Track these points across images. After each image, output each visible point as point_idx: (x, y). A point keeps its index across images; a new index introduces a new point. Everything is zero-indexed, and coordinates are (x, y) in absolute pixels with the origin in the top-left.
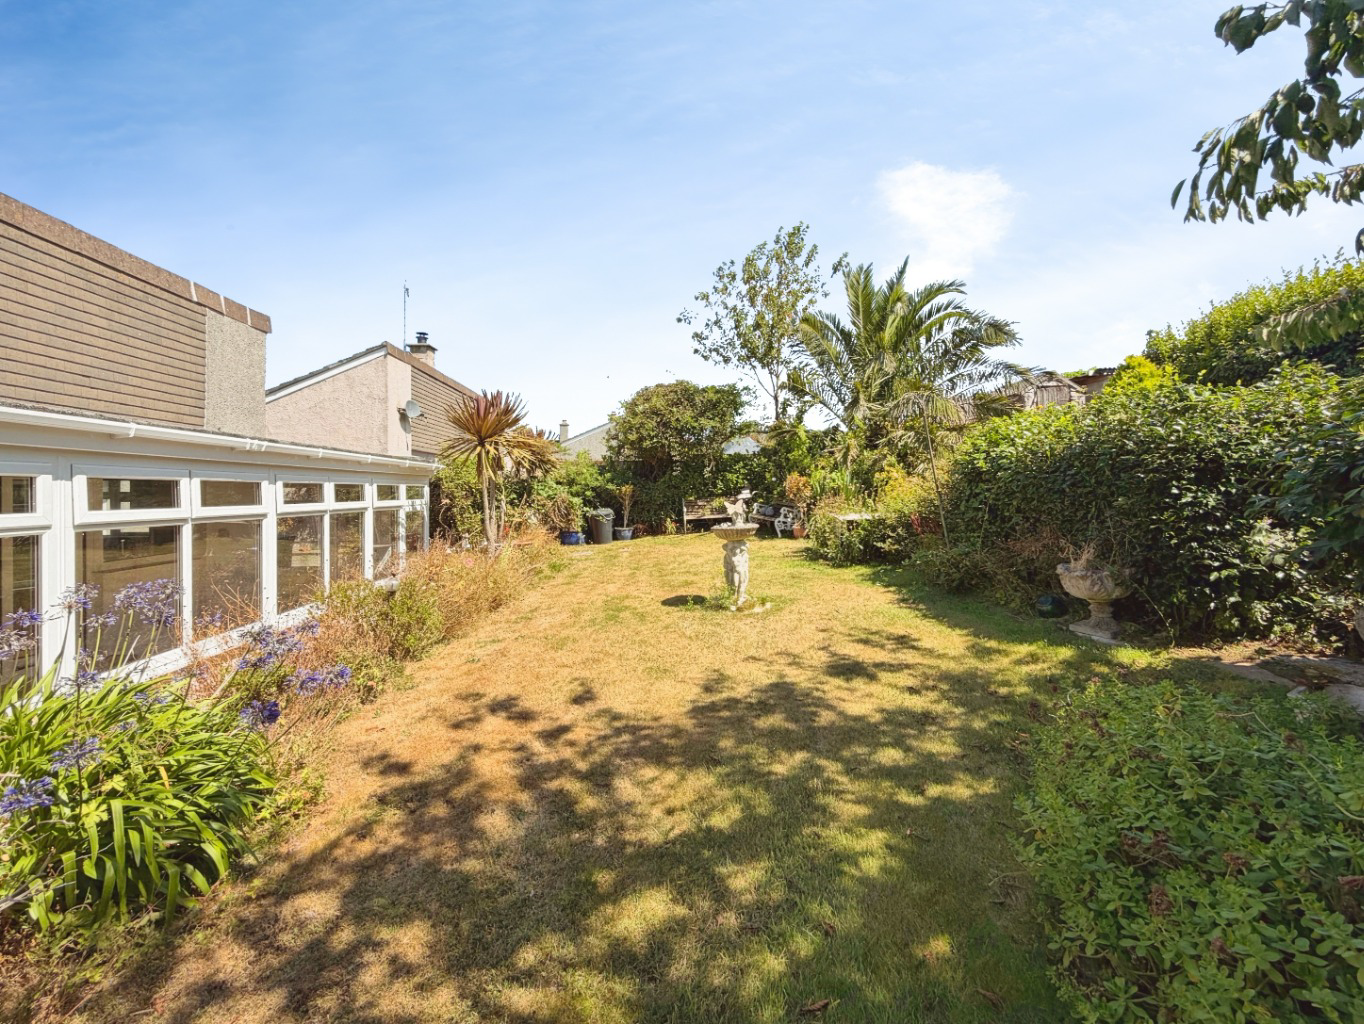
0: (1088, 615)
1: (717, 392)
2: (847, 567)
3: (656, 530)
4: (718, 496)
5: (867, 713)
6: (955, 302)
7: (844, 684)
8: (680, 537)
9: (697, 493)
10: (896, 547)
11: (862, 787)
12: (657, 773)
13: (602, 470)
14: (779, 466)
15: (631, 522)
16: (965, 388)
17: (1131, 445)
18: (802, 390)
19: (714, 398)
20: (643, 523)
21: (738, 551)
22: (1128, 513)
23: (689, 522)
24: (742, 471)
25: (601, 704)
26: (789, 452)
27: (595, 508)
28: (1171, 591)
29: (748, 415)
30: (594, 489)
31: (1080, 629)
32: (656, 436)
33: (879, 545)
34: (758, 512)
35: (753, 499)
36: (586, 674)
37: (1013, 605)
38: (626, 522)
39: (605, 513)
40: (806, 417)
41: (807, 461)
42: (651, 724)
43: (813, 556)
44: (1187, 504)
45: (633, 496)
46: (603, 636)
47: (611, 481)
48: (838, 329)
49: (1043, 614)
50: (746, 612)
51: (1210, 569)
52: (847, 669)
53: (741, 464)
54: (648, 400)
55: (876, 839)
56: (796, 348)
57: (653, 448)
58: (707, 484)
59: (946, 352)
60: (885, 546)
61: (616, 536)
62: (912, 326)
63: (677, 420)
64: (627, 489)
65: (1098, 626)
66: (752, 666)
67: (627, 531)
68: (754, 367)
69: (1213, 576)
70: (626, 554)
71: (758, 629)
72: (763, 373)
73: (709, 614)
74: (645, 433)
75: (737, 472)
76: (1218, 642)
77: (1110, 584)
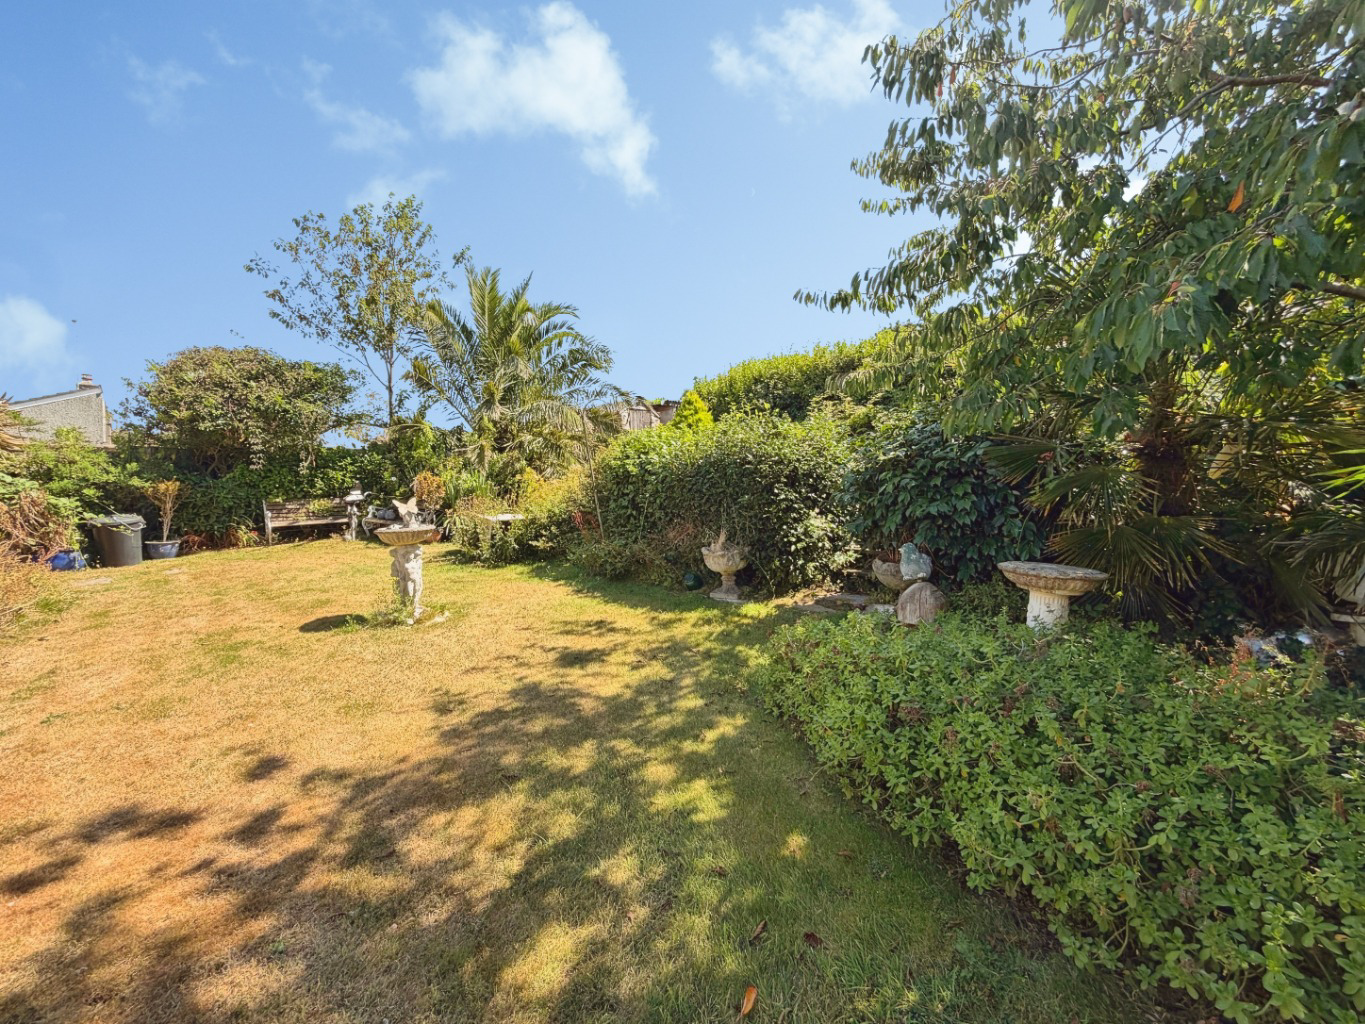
0: (721, 584)
1: (316, 370)
2: (502, 567)
3: (218, 540)
4: (316, 497)
5: (620, 691)
6: (569, 324)
7: (581, 672)
8: (264, 550)
9: (286, 493)
10: (550, 544)
11: (659, 752)
12: (449, 816)
13: (114, 457)
14: (398, 464)
15: (175, 532)
16: (582, 403)
17: (750, 458)
18: (428, 384)
19: (315, 377)
20: (197, 533)
21: (412, 556)
22: (749, 507)
23: (275, 530)
24: (350, 468)
25: (302, 768)
26: (410, 449)
27: (108, 513)
28: (771, 560)
29: (358, 404)
30: (97, 486)
31: (716, 595)
32: (224, 416)
33: (534, 543)
34: (375, 516)
35: (368, 501)
36: (242, 738)
37: (666, 584)
38: (166, 534)
39: (129, 523)
40: (429, 413)
41: (434, 460)
42: (397, 768)
43: (464, 559)
44: (784, 500)
45: (178, 497)
46: (232, 685)
47: (138, 474)
48: (459, 323)
49: (690, 588)
50: (428, 623)
51: (790, 543)
52: (574, 659)
53: (349, 460)
54: (203, 365)
55: (700, 786)
56: (414, 336)
57: (218, 433)
58: (301, 483)
59: (564, 366)
60: (540, 544)
61: (148, 554)
62: (531, 338)
63: (259, 397)
64: (169, 487)
65: (728, 591)
66: (480, 677)
67: (169, 546)
68: (364, 349)
69: (793, 548)
70: (183, 578)
71: (454, 640)
72: (375, 358)
73: (379, 632)
74: (204, 412)
75: (342, 469)
76: (791, 593)
77: (737, 559)
